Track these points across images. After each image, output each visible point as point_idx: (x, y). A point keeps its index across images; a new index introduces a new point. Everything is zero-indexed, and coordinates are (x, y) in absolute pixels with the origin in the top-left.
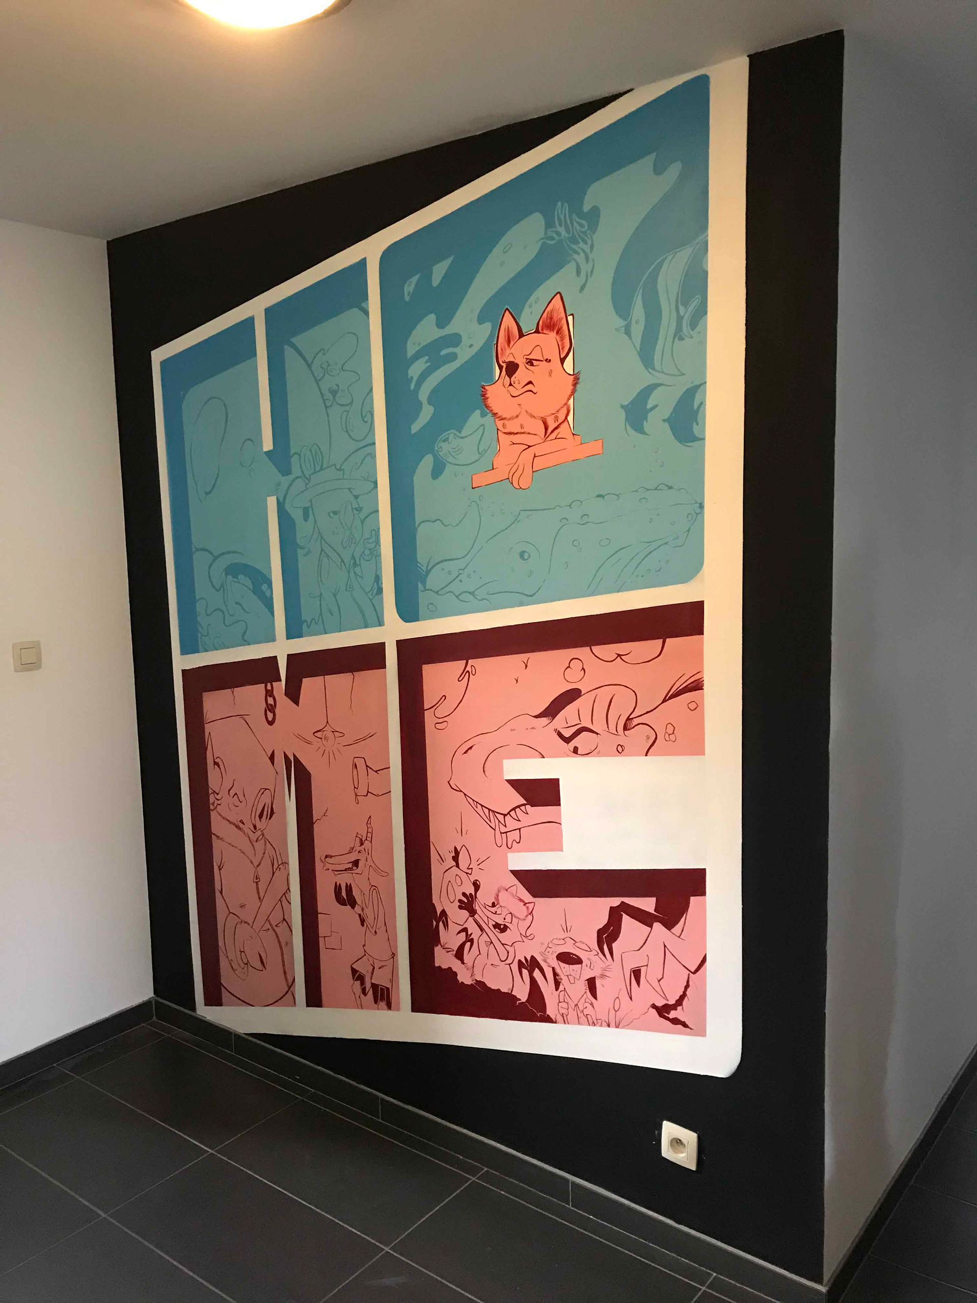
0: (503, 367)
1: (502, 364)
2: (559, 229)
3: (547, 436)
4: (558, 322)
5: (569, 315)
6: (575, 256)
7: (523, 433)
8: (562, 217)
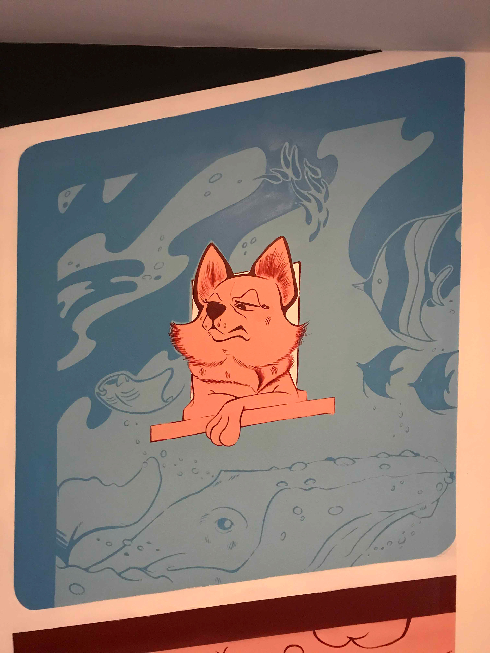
0: (203, 306)
1: (203, 304)
2: (285, 170)
3: (260, 388)
4: (281, 268)
5: (295, 263)
6: (305, 203)
7: (229, 382)
8: (290, 159)
